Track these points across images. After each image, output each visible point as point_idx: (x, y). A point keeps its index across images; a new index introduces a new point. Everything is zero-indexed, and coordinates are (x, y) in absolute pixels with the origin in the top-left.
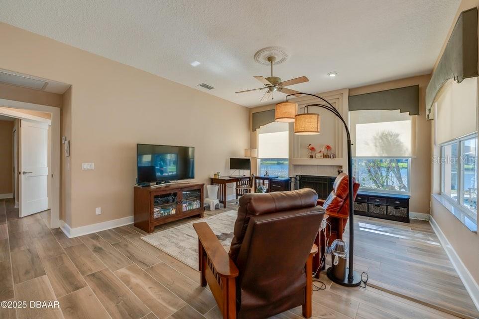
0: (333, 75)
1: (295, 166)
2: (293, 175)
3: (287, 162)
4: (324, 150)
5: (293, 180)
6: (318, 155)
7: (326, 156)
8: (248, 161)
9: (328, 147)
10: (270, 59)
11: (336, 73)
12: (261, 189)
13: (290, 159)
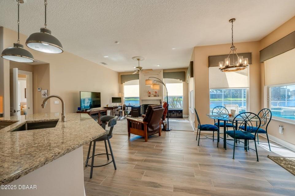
0: (158, 66)
1: (142, 100)
2: (141, 104)
3: (139, 99)
4: (154, 93)
5: (142, 106)
6: (152, 95)
7: (155, 96)
8: (120, 98)
9: (156, 92)
10: (138, 60)
11: (160, 65)
12: (127, 111)
13: (140, 98)
